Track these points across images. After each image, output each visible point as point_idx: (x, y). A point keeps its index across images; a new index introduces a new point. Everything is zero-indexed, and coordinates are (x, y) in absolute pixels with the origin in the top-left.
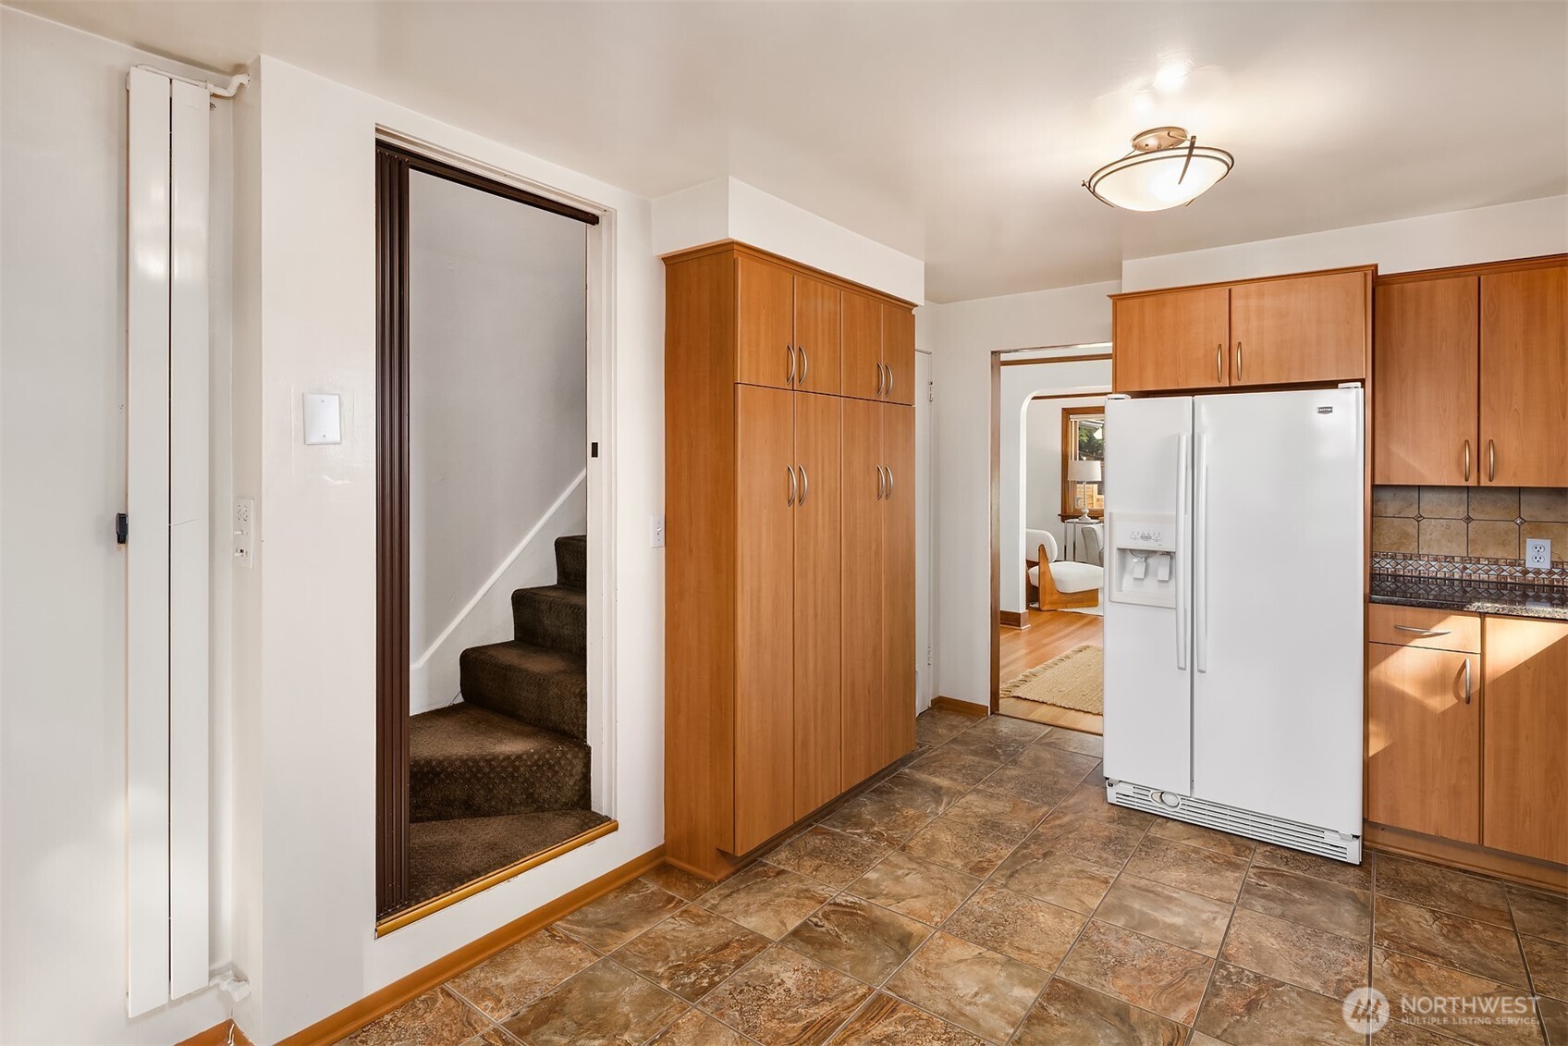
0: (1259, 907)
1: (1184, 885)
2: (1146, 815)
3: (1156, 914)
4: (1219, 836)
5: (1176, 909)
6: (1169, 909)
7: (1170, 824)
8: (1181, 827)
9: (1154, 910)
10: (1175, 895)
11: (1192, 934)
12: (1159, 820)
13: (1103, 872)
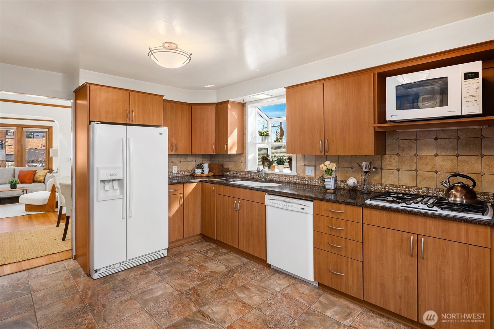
0: (167, 277)
1: (148, 285)
2: (110, 275)
3: (154, 295)
4: (134, 268)
5: (156, 290)
6: (155, 292)
7: (119, 274)
8: (123, 273)
9: (153, 295)
10: (150, 288)
11: (167, 292)
12: (115, 275)
13: (126, 297)
